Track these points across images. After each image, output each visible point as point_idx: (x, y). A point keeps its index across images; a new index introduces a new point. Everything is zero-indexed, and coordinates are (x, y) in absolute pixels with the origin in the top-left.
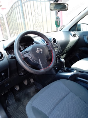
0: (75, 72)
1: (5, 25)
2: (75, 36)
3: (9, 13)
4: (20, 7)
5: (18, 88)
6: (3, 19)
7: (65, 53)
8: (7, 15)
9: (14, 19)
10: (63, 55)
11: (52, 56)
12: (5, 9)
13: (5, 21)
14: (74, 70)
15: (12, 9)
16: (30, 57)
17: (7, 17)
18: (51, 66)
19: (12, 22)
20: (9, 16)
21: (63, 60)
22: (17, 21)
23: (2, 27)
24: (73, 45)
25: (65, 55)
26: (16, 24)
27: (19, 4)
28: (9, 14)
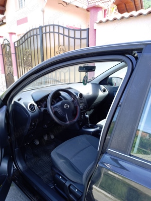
0: (98, 128)
1: (11, 56)
2: (104, 91)
3: (21, 40)
4: (39, 36)
5: (37, 143)
6: (10, 47)
7: (93, 109)
8: (16, 43)
9: (27, 50)
10: (89, 110)
11: (77, 111)
12: (15, 33)
13: (13, 51)
14: (97, 126)
15: (26, 37)
16: (59, 111)
17: (16, 45)
18: (75, 120)
19: (23, 54)
20: (20, 46)
21: (87, 116)
22: (31, 55)
23: (6, 58)
24: (102, 100)
25: (92, 111)
26: (30, 58)
27: (38, 33)
28: (21, 42)
